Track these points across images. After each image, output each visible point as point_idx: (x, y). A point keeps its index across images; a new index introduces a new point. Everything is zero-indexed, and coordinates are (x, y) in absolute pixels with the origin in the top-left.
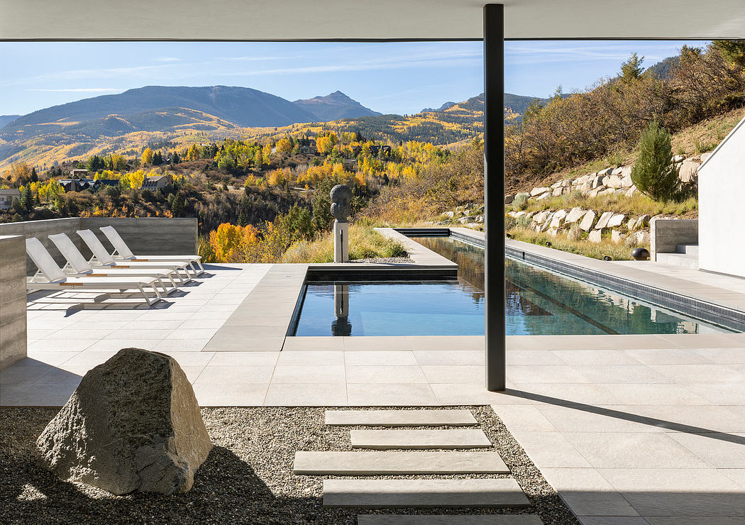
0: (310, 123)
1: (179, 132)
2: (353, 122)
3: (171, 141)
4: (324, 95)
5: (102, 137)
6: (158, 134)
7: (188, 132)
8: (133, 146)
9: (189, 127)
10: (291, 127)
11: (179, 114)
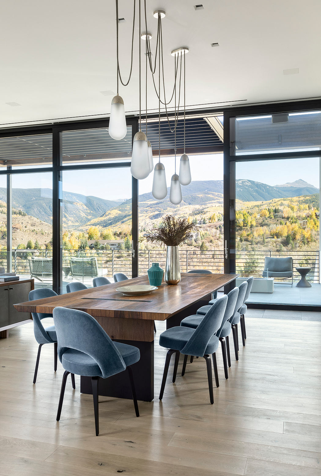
0: (282, 199)
1: (209, 205)
2: (308, 197)
3: (204, 210)
4: (291, 182)
5: (169, 208)
6: (198, 207)
7: (214, 205)
8: (185, 214)
9: (214, 203)
10: (271, 200)
11: (209, 196)
